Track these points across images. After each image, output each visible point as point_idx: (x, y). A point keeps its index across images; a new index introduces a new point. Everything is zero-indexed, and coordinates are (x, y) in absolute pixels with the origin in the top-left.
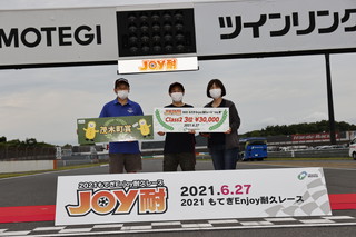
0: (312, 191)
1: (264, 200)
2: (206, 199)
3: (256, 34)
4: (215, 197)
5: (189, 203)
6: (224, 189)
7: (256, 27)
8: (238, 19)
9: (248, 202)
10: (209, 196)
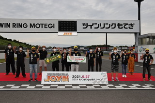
0: (104, 78)
1: (92, 80)
2: (78, 79)
3: (91, 28)
4: (81, 79)
5: (74, 80)
6: (83, 76)
7: (91, 26)
8: (87, 24)
9: (89, 80)
10: (79, 78)
